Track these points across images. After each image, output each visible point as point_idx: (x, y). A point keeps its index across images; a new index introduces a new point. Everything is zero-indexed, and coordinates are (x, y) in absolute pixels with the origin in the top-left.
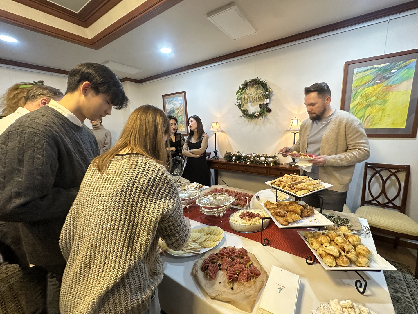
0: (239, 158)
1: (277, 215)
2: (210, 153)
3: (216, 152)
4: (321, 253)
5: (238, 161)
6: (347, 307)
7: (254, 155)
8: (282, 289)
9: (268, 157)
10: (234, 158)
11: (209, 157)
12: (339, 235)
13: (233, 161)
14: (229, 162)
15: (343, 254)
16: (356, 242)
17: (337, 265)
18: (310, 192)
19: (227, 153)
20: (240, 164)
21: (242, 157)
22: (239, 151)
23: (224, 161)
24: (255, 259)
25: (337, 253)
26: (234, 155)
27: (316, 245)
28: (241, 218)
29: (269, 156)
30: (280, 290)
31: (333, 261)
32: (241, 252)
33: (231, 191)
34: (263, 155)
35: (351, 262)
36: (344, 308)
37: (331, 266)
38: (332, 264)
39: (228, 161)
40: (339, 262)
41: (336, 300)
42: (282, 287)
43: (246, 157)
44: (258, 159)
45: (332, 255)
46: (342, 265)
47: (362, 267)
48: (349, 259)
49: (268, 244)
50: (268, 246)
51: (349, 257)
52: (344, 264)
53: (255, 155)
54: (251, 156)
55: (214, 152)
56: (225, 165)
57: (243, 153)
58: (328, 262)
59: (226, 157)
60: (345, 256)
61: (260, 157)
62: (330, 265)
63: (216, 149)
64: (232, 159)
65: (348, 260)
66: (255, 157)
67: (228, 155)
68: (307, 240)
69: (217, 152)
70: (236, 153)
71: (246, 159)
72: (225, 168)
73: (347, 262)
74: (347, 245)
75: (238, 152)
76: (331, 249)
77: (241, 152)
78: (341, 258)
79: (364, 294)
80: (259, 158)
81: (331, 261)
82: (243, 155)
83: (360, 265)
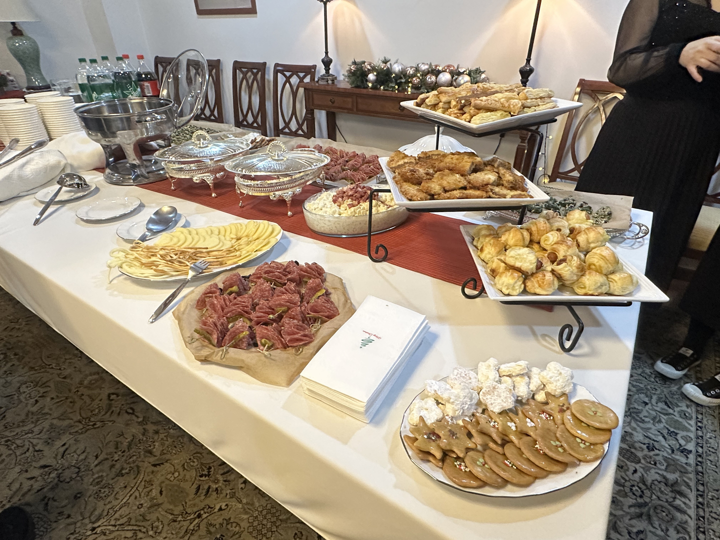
0: (385, 76)
1: (407, 180)
2: (314, 67)
3: (327, 63)
4: (494, 266)
5: (382, 88)
6: (513, 374)
7: (424, 67)
8: (371, 341)
9: (459, 74)
10: (372, 77)
11: (312, 79)
12: (559, 230)
13: (370, 85)
14: (357, 91)
15: (549, 267)
16: (593, 242)
17: (525, 292)
18: (512, 116)
19: (355, 63)
20: (387, 93)
21: (394, 75)
22: (388, 58)
23: (348, 86)
24: (339, 286)
25: (531, 264)
26: (373, 69)
27: (489, 252)
28: (335, 201)
29: (462, 71)
30: (366, 342)
31: (516, 282)
32: (306, 271)
33: (341, 151)
34: (449, 66)
35: (563, 286)
36: (507, 376)
37: (509, 295)
38: (513, 288)
39: (357, 87)
40: (532, 285)
41: (492, 361)
42: (372, 338)
43: (403, 73)
44: (433, 78)
45: (519, 270)
46: (538, 291)
47: (586, 295)
48: (559, 277)
49: (384, 259)
50: (385, 264)
51: (559, 272)
52: (544, 289)
53: (427, 67)
54: (417, 70)
55: (323, 61)
56: (349, 100)
57: (396, 62)
58: (503, 284)
59: (351, 74)
60: (553, 271)
61: (437, 73)
62: (507, 292)
63: (327, 53)
64: (367, 81)
65: (556, 279)
66: (425, 74)
67: (357, 70)
68: (475, 243)
69: (331, 61)
70: (378, 62)
71: (403, 81)
72: (350, 106)
73: (551, 284)
74: (565, 248)
75: (385, 62)
76: (519, 255)
77: (392, 62)
78: (540, 275)
79: (571, 352)
80: (437, 77)
81: (511, 282)
82: (397, 68)
83: (583, 291)
